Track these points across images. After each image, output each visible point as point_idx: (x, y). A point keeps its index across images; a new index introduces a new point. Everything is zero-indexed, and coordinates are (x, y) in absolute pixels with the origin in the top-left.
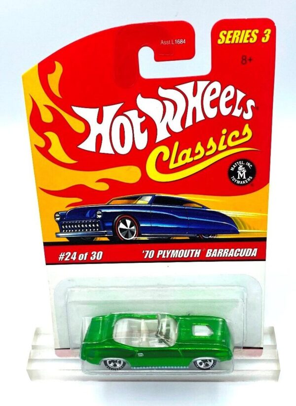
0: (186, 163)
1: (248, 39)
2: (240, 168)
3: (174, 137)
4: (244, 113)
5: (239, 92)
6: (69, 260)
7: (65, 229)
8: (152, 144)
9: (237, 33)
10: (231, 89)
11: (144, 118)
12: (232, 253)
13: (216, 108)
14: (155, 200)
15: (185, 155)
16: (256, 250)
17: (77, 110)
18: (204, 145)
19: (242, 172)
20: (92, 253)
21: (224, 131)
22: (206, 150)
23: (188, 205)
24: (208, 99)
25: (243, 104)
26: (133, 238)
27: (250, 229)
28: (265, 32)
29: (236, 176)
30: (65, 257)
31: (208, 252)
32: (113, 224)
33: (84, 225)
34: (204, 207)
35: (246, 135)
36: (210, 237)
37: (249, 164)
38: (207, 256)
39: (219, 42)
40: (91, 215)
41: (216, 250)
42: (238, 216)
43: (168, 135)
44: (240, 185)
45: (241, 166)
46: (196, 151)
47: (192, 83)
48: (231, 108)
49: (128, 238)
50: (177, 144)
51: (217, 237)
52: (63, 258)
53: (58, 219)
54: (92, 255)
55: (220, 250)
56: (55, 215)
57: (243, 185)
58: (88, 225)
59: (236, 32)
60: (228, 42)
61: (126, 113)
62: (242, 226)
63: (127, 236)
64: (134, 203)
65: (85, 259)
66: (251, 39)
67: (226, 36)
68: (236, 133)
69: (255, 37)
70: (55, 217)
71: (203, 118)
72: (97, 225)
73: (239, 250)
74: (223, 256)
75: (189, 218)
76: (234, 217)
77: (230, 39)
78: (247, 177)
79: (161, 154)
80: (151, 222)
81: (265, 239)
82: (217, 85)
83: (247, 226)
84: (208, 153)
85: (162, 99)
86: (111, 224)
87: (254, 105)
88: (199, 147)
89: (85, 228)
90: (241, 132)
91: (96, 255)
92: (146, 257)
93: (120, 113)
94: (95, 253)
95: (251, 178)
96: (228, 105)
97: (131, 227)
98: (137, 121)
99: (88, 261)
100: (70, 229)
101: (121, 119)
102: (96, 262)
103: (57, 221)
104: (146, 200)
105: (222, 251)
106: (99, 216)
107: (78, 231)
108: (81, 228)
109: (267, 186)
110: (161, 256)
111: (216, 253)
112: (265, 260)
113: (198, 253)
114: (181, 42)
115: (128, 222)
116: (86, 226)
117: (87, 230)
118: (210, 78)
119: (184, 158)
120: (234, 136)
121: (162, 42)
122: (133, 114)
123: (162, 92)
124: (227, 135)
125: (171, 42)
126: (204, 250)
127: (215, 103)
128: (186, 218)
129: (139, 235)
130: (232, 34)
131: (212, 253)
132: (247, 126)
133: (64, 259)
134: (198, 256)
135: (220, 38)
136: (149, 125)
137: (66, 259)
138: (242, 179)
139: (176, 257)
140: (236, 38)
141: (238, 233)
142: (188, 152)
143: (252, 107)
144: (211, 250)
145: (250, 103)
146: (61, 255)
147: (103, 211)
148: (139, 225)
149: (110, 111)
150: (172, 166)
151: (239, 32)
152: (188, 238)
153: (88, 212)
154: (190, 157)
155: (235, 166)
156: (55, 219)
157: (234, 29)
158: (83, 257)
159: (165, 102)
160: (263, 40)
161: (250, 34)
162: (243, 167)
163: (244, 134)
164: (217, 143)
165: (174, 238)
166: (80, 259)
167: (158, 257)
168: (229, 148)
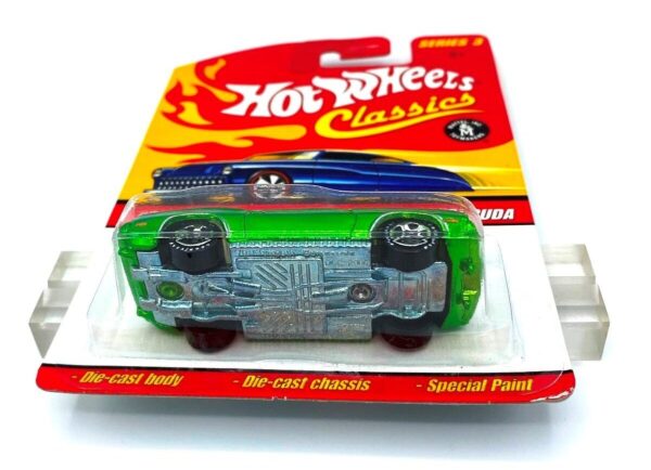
0: (378, 123)
3: (359, 103)
4: (460, 86)
5: (450, 73)
7: (163, 186)
9: (441, 42)
10: (439, 71)
11: (319, 91)
13: (420, 84)
15: (375, 116)
16: (511, 211)
18: (405, 109)
19: (467, 130)
21: (434, 98)
22: (408, 112)
24: (408, 77)
27: (494, 186)
29: (458, 133)
32: (246, 180)
34: (406, 162)
35: (467, 101)
37: (476, 123)
40: (213, 171)
42: (470, 172)
43: (351, 102)
45: (464, 125)
46: (393, 113)
47: (387, 69)
48: (441, 83)
50: (363, 109)
53: (157, 175)
56: (154, 171)
57: (471, 141)
60: (431, 46)
62: (478, 182)
64: (289, 158)
68: (451, 99)
69: (464, 43)
71: (402, 90)
72: (220, 182)
76: (462, 173)
78: (476, 134)
79: (340, 116)
80: (313, 177)
81: (523, 198)
82: (421, 71)
83: (487, 182)
84: (411, 115)
85: (346, 79)
86: (242, 180)
87: (473, 81)
88: (397, 110)
90: (458, 99)
93: (288, 88)
95: (483, 135)
96: (436, 81)
98: (310, 94)
101: (288, 92)
104: (310, 155)
106: (227, 173)
109: (511, 141)
112: (532, 224)
115: (274, 178)
120: (448, 102)
123: (346, 74)
124: (438, 101)
127: (418, 80)
128: (376, 173)
130: (435, 42)
132: (466, 95)
135: (421, 45)
138: (468, 136)
141: (471, 190)
142: (380, 114)
143: (470, 82)
145: (468, 80)
147: (235, 167)
148: (291, 181)
150: (355, 123)
153: (210, 168)
154: (383, 118)
155: (453, 125)
156: (153, 175)
159: (351, 81)
160: (475, 44)
161: (457, 41)
162: (467, 125)
163: (463, 100)
164: (424, 107)
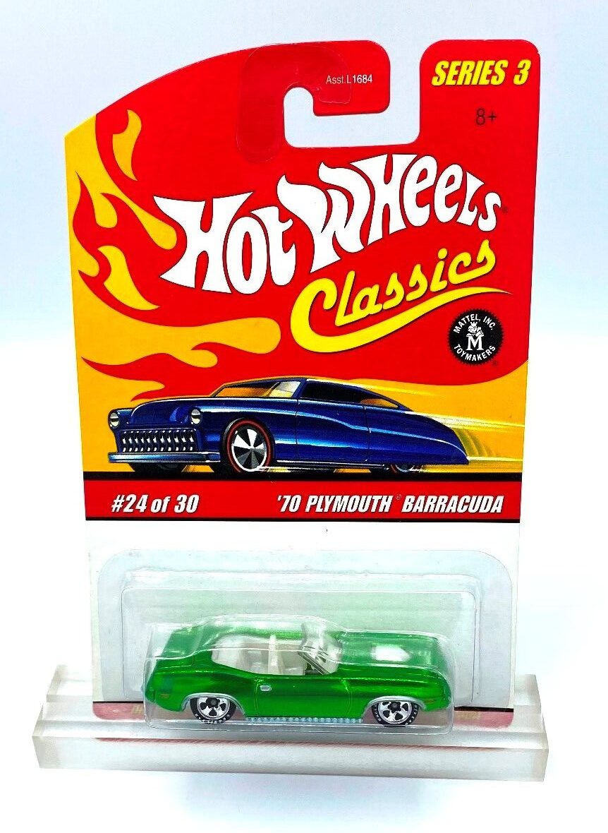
0: (369, 315)
1: (489, 77)
2: (473, 328)
3: (346, 261)
4: (480, 218)
5: (470, 177)
6: (131, 510)
7: (128, 446)
8: (303, 274)
9: (468, 67)
10: (455, 170)
11: (290, 223)
12: (454, 504)
13: (427, 208)
14: (307, 390)
15: (366, 299)
16: (500, 499)
17: (163, 203)
18: (404, 280)
19: (475, 336)
20: (179, 499)
21: (443, 253)
22: (408, 290)
23: (370, 401)
24: (413, 188)
26: (260, 468)
27: (490, 455)
28: (520, 65)
29: (464, 346)
30: (125, 504)
31: (407, 502)
32: (222, 438)
33: (166, 439)
34: (400, 407)
35: (485, 262)
36: (411, 470)
37: (488, 321)
38: (404, 510)
39: (435, 82)
40: (180, 417)
41: (422, 498)
42: (467, 428)
43: (335, 258)
44: (470, 362)
45: (474, 325)
46: (389, 292)
47: (384, 158)
48: (456, 207)
49: (251, 468)
50: (351, 276)
51: (425, 471)
52: (120, 506)
53: (115, 424)
54: (177, 503)
55: (430, 498)
56: (109, 416)
57: (478, 362)
58: (172, 439)
59: (465, 64)
60: (450, 82)
61: (254, 212)
62: (474, 447)
63: (248, 465)
64: (265, 395)
65: (164, 510)
66: (494, 78)
67: (447, 71)
68: (465, 258)
69: (502, 75)
70: (110, 420)
71: (403, 226)
72: (191, 440)
73: (468, 498)
74: (437, 511)
75: (371, 430)
76: (458, 430)
77: (456, 78)
78: (485, 346)
79: (321, 296)
80: (296, 435)
81: (517, 477)
82: (429, 163)
83: (484, 449)
84: (411, 297)
85: (325, 187)
86: (217, 438)
87: (500, 205)
88: (394, 284)
89: (166, 445)
90: (474, 257)
91: (186, 503)
92: (283, 509)
93: (244, 211)
94: (185, 497)
95: (493, 348)
96: (449, 201)
97: (256, 445)
98: (277, 229)
99: (169, 516)
100: (137, 446)
101: (246, 224)
102: (185, 517)
103: (113, 429)
104: (287, 390)
105: (434, 501)
106: (196, 421)
107: (152, 451)
108: (160, 445)
109: (525, 364)
110: (314, 507)
111: (422, 503)
112: (518, 521)
113: (386, 503)
114: (364, 79)
115: (252, 435)
116: (169, 440)
117: (170, 449)
118: (416, 149)
119: (364, 304)
120: (461, 263)
121: (329, 80)
122: (269, 214)
124: (448, 261)
125: (345, 80)
126: (399, 496)
127: (425, 198)
128: (365, 429)
129: (272, 462)
130: (459, 68)
131: (414, 503)
132: (485, 244)
133: (122, 509)
134: (387, 510)
135: (436, 75)
136: (299, 237)
137: (127, 509)
138: (475, 351)
139: (343, 510)
140: (466, 75)
141: (465, 462)
142: (372, 292)
143: (495, 206)
144: (413, 498)
145: (492, 199)
146: (116, 501)
147: (204, 410)
148: (272, 441)
149: (226, 207)
150: (341, 320)
151: (472, 64)
152: (368, 471)
153: (175, 412)
154: (376, 303)
155: (461, 324)
156: (109, 423)
157: (463, 59)
158: (159, 505)
159: (331, 192)
160: (517, 81)
161: (492, 68)
162: (478, 326)
163: (480, 259)
164: (429, 276)
165: (341, 470)
166: (153, 510)
167: (307, 510)
168: (451, 287)
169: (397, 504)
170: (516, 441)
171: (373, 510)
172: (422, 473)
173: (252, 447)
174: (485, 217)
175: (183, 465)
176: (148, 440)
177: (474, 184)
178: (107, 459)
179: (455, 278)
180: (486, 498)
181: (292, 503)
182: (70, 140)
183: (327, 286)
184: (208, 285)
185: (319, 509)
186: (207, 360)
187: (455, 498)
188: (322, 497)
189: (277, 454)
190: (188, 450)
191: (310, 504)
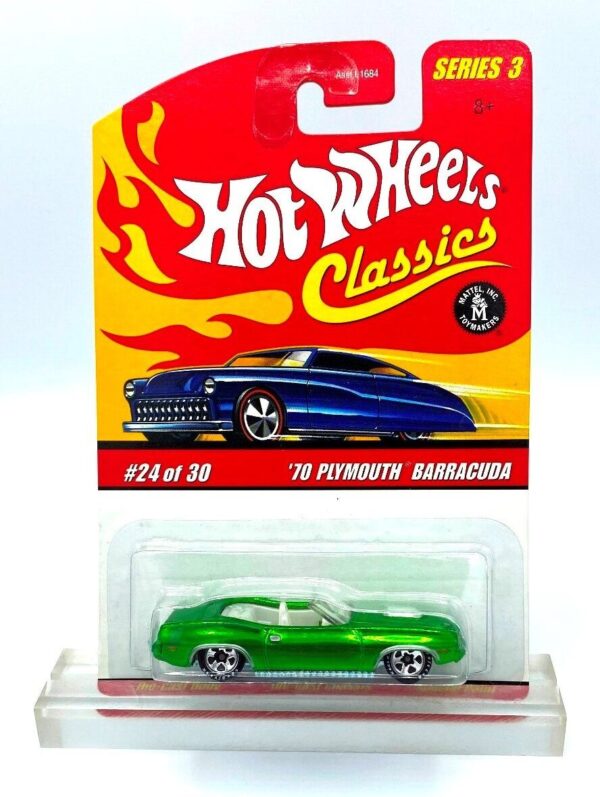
0: (377, 288)
1: (485, 72)
2: (476, 299)
3: (355, 237)
4: (481, 197)
6: (144, 480)
7: (143, 415)
8: (315, 250)
9: (466, 63)
10: (456, 154)
11: (302, 203)
12: (464, 471)
13: (431, 188)
14: (318, 359)
15: (374, 272)
16: (508, 465)
17: (183, 185)
18: (410, 254)
20: (191, 467)
21: (446, 230)
22: (414, 264)
23: (379, 370)
25: (479, 182)
26: (271, 436)
27: (497, 422)
28: (514, 62)
30: (138, 473)
31: (416, 470)
32: (234, 407)
33: (180, 408)
34: (409, 375)
35: (486, 237)
36: (420, 437)
37: (492, 292)
38: (414, 477)
39: (436, 76)
40: (194, 387)
41: (431, 466)
42: (474, 396)
43: (344, 234)
44: (476, 332)
45: (478, 296)
46: (396, 266)
48: (457, 188)
49: (262, 436)
50: (360, 251)
51: (434, 438)
52: (133, 475)
53: (131, 394)
54: (189, 472)
55: (439, 465)
56: (125, 386)
57: (483, 332)
58: (186, 408)
59: (464, 60)
60: (450, 76)
61: (269, 193)
62: (481, 414)
63: (260, 433)
64: (277, 364)
65: (176, 479)
66: (490, 73)
67: (447, 67)
68: (468, 234)
69: (497, 70)
70: (126, 390)
72: (205, 409)
73: (476, 465)
74: (446, 478)
75: (381, 398)
76: (465, 397)
77: (455, 72)
79: (331, 270)
80: (307, 403)
81: (524, 444)
83: (491, 416)
85: (335, 170)
86: (229, 407)
87: (498, 184)
88: (401, 258)
89: (180, 415)
90: (476, 232)
91: (198, 472)
92: (295, 477)
94: (197, 466)
95: (497, 318)
96: (452, 182)
97: (268, 413)
98: (290, 208)
99: (182, 485)
100: (151, 415)
101: (261, 203)
102: (197, 486)
103: (129, 399)
104: (299, 360)
105: (443, 468)
106: (210, 391)
107: (166, 420)
108: (173, 414)
109: (527, 334)
110: (324, 475)
111: (432, 471)
112: (526, 488)
113: (396, 471)
114: (371, 74)
115: (265, 403)
116: (183, 409)
117: (183, 418)
118: (420, 135)
119: (372, 277)
120: (464, 239)
121: (339, 75)
122: (282, 195)
123: (335, 158)
124: (451, 237)
125: (354, 74)
126: (408, 464)
128: (375, 397)
129: (284, 431)
130: (458, 64)
131: (424, 471)
132: (486, 222)
133: (134, 478)
134: (397, 478)
135: (437, 70)
137: (140, 479)
139: (354, 478)
140: (464, 71)
141: (473, 429)
142: (380, 266)
143: (495, 187)
144: (422, 466)
145: (492, 180)
146: (129, 470)
147: (218, 379)
148: (284, 409)
149: (241, 188)
150: (350, 292)
151: (469, 60)
152: (378, 439)
153: (189, 382)
154: (384, 277)
155: (466, 296)
156: (125, 393)
157: (461, 56)
158: (172, 474)
159: (342, 175)
160: (511, 75)
161: (488, 64)
163: (482, 235)
164: (434, 250)
165: (351, 438)
166: (165, 479)
167: (319, 477)
168: (455, 261)
169: (407, 472)
170: (522, 408)
171: (384, 477)
172: (431, 441)
173: (264, 416)
174: (486, 196)
175: (196, 434)
176: (163, 410)
177: (474, 167)
178: (121, 429)
179: (458, 252)
180: (494, 465)
181: (303, 471)
182: (98, 129)
183: (337, 260)
184: (224, 260)
185: (329, 477)
186: (222, 331)
187: (463, 465)
188: (332, 465)
189: (289, 422)
190: (201, 419)
191: (321, 472)
